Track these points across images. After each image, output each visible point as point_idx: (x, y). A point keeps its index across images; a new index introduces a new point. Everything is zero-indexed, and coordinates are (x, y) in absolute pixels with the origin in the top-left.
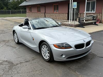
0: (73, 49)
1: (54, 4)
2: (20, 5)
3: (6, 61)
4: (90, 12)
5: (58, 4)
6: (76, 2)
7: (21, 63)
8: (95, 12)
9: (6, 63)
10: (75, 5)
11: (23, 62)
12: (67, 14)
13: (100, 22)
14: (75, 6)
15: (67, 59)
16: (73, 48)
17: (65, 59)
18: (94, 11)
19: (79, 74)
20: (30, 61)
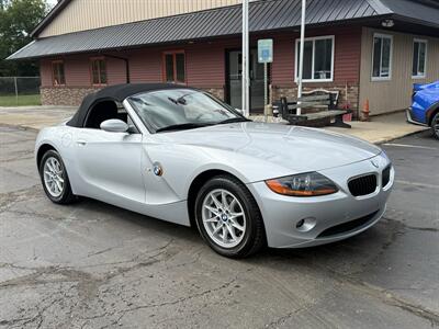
0: (345, 196)
1: (166, 53)
2: (13, 56)
3: (52, 270)
4: (313, 80)
5: (183, 52)
6: (271, 41)
7: (122, 271)
8: (331, 80)
9: (54, 277)
10: (267, 51)
11: (131, 265)
12: (222, 91)
13: (356, 118)
14: (266, 54)
15: (319, 236)
16: (343, 191)
17: (312, 240)
18: (328, 76)
19: (381, 290)
20: (156, 261)
